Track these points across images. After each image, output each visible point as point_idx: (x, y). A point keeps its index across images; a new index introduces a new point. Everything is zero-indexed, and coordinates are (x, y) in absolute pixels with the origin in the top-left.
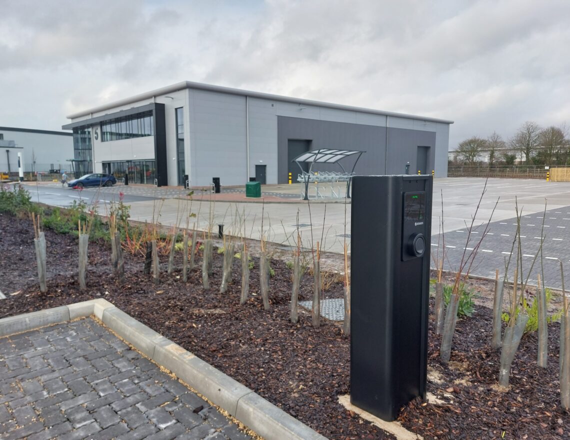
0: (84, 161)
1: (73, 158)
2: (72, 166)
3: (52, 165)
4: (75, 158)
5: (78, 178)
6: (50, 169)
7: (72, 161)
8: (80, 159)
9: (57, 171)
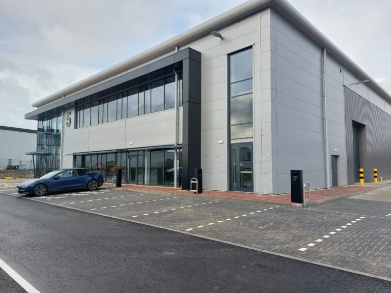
0: (48, 154)
1: (34, 150)
2: (32, 161)
3: (10, 161)
4: (37, 151)
5: (39, 177)
6: (8, 165)
7: (33, 155)
8: (43, 152)
9: (15, 167)
